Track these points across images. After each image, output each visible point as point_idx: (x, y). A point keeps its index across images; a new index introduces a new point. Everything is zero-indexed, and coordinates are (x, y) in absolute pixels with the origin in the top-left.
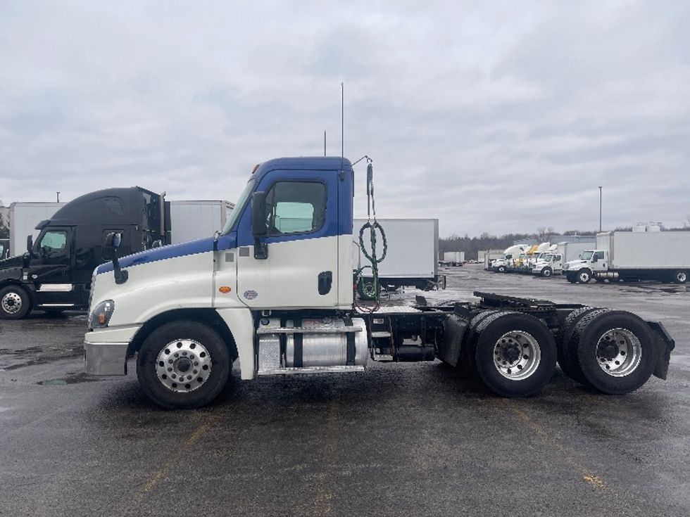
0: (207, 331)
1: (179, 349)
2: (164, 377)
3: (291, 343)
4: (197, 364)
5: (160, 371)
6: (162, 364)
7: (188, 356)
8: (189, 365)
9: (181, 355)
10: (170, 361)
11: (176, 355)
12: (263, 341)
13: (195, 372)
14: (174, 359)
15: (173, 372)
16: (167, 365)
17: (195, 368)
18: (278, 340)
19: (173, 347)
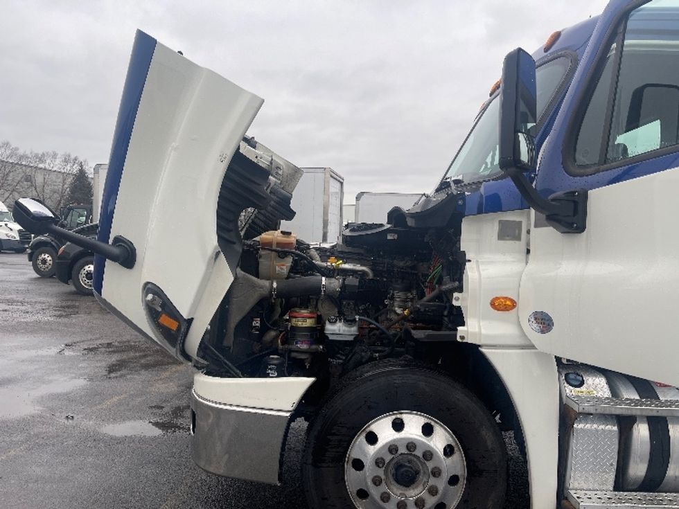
0: (461, 397)
1: (396, 435)
2: (363, 494)
3: (642, 432)
4: (436, 473)
5: (353, 479)
6: (358, 465)
7: (419, 453)
8: (417, 473)
9: (403, 450)
10: (379, 462)
11: (392, 448)
12: (581, 426)
13: (433, 491)
14: (388, 458)
15: (383, 488)
16: (370, 470)
17: (432, 481)
18: (615, 428)
19: (383, 429)
